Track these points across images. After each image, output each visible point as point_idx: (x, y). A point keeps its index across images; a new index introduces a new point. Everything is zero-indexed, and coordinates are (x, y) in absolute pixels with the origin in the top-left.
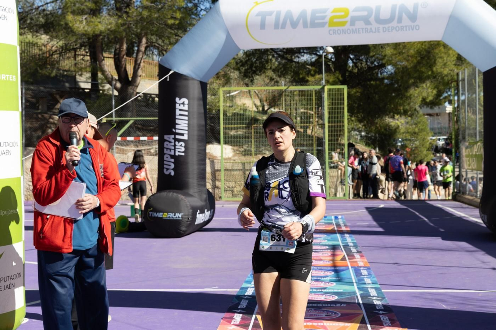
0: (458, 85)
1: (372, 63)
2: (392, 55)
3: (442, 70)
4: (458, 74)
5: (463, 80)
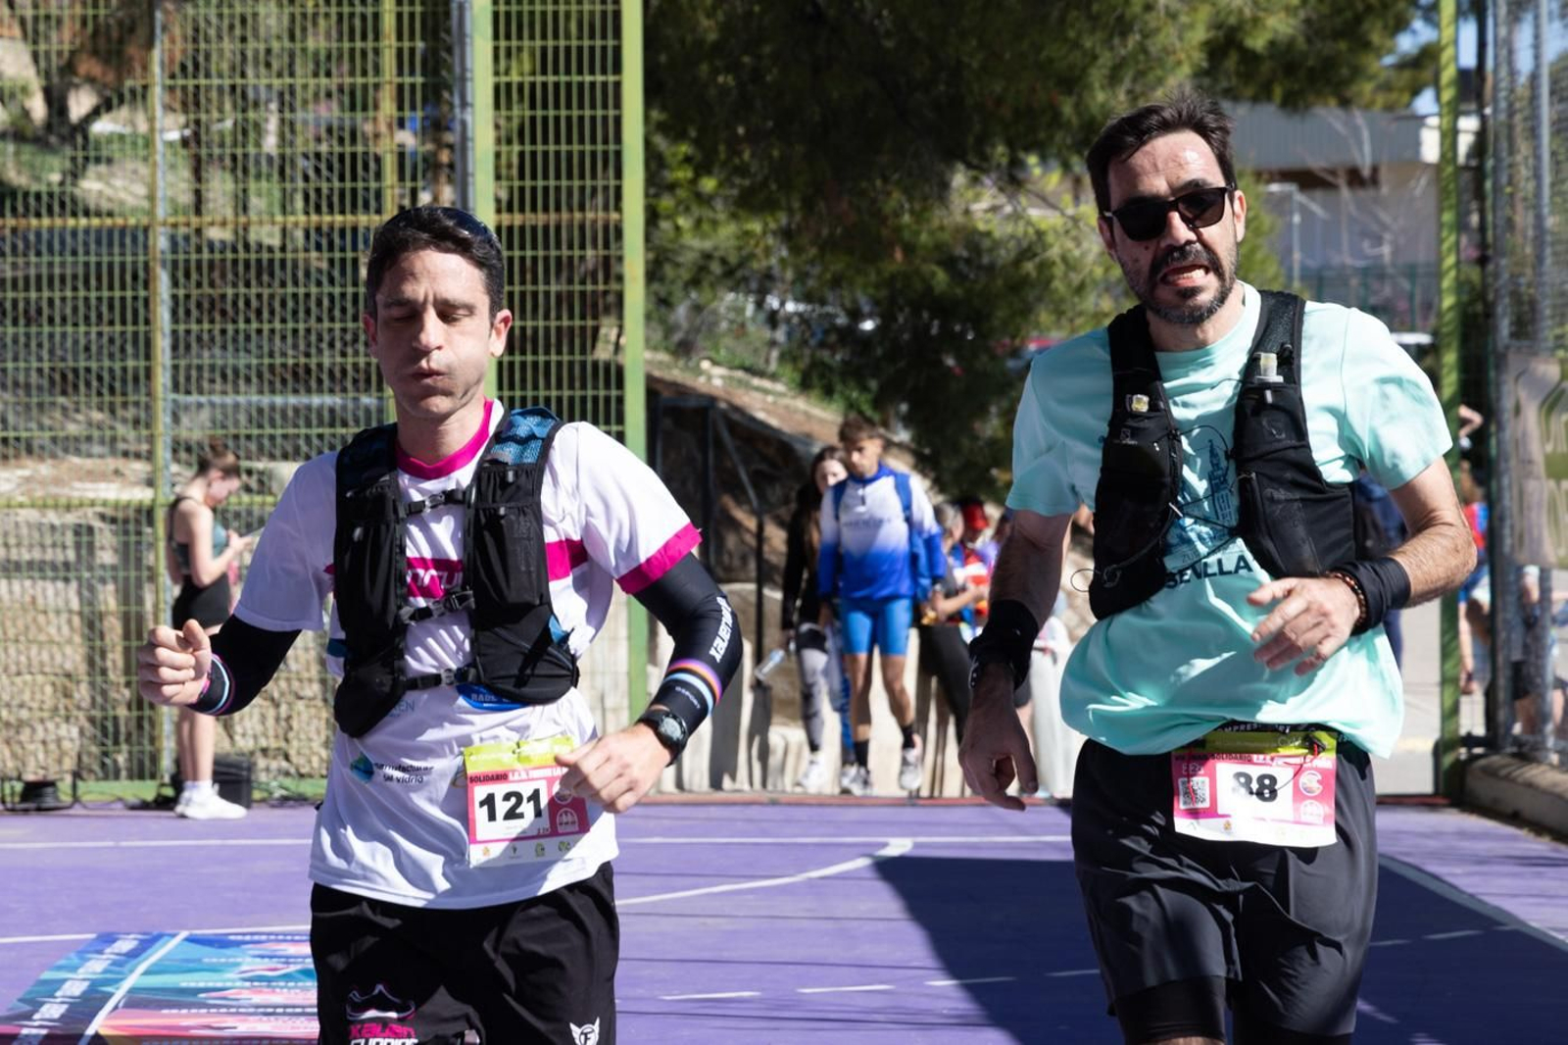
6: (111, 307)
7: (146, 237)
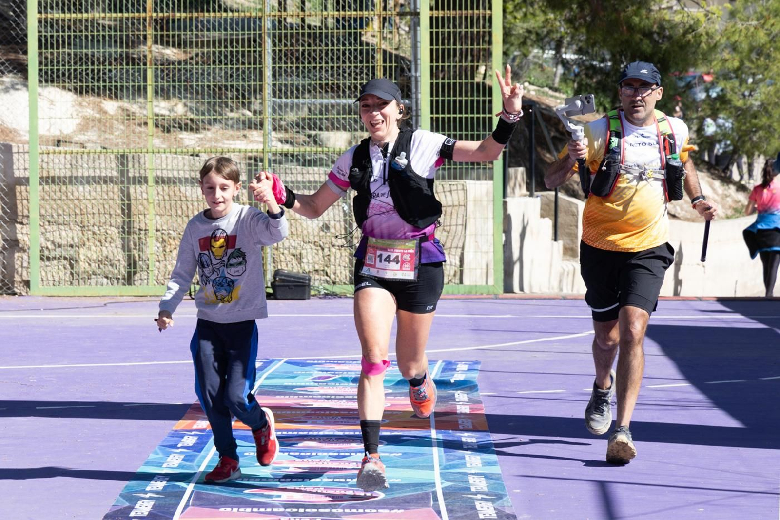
6: (243, 56)
7: (261, 22)
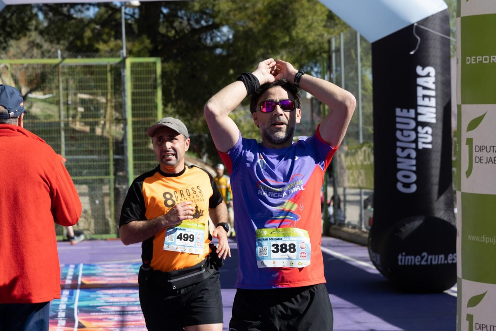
0: (330, 58)
1: (198, 22)
2: (230, 11)
3: (306, 34)
4: (329, 42)
5: (338, 50)
7: (59, 124)
